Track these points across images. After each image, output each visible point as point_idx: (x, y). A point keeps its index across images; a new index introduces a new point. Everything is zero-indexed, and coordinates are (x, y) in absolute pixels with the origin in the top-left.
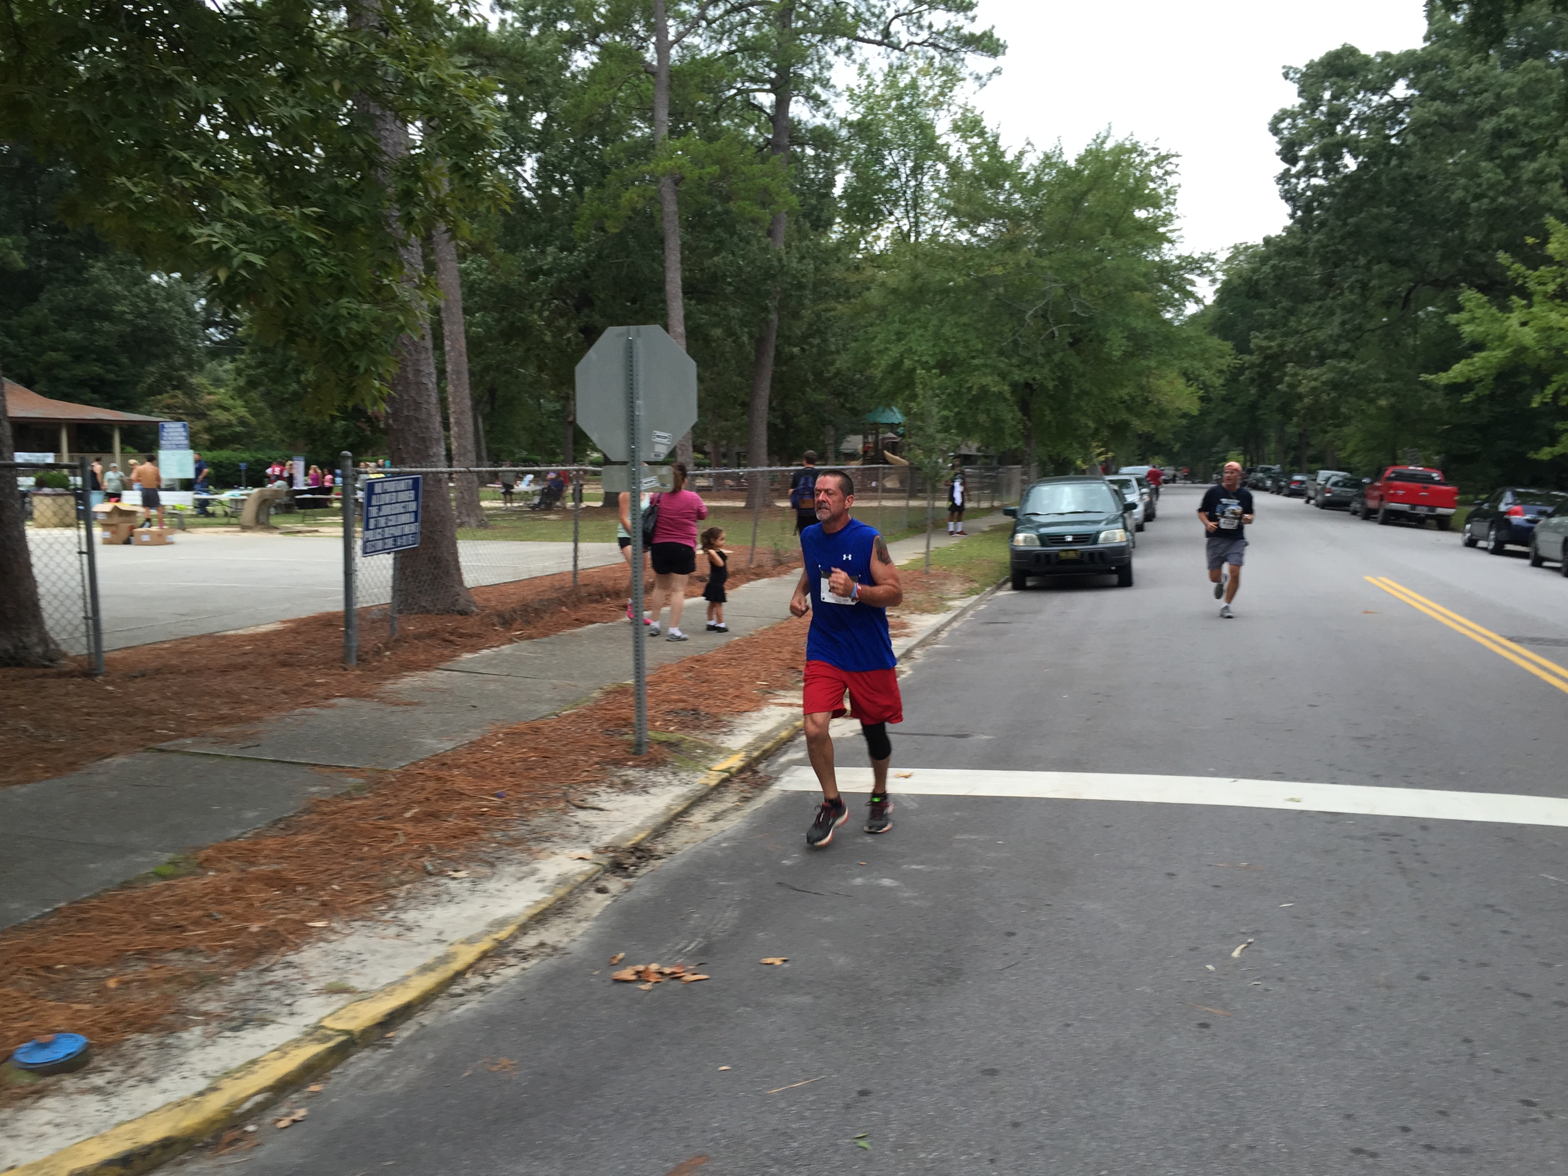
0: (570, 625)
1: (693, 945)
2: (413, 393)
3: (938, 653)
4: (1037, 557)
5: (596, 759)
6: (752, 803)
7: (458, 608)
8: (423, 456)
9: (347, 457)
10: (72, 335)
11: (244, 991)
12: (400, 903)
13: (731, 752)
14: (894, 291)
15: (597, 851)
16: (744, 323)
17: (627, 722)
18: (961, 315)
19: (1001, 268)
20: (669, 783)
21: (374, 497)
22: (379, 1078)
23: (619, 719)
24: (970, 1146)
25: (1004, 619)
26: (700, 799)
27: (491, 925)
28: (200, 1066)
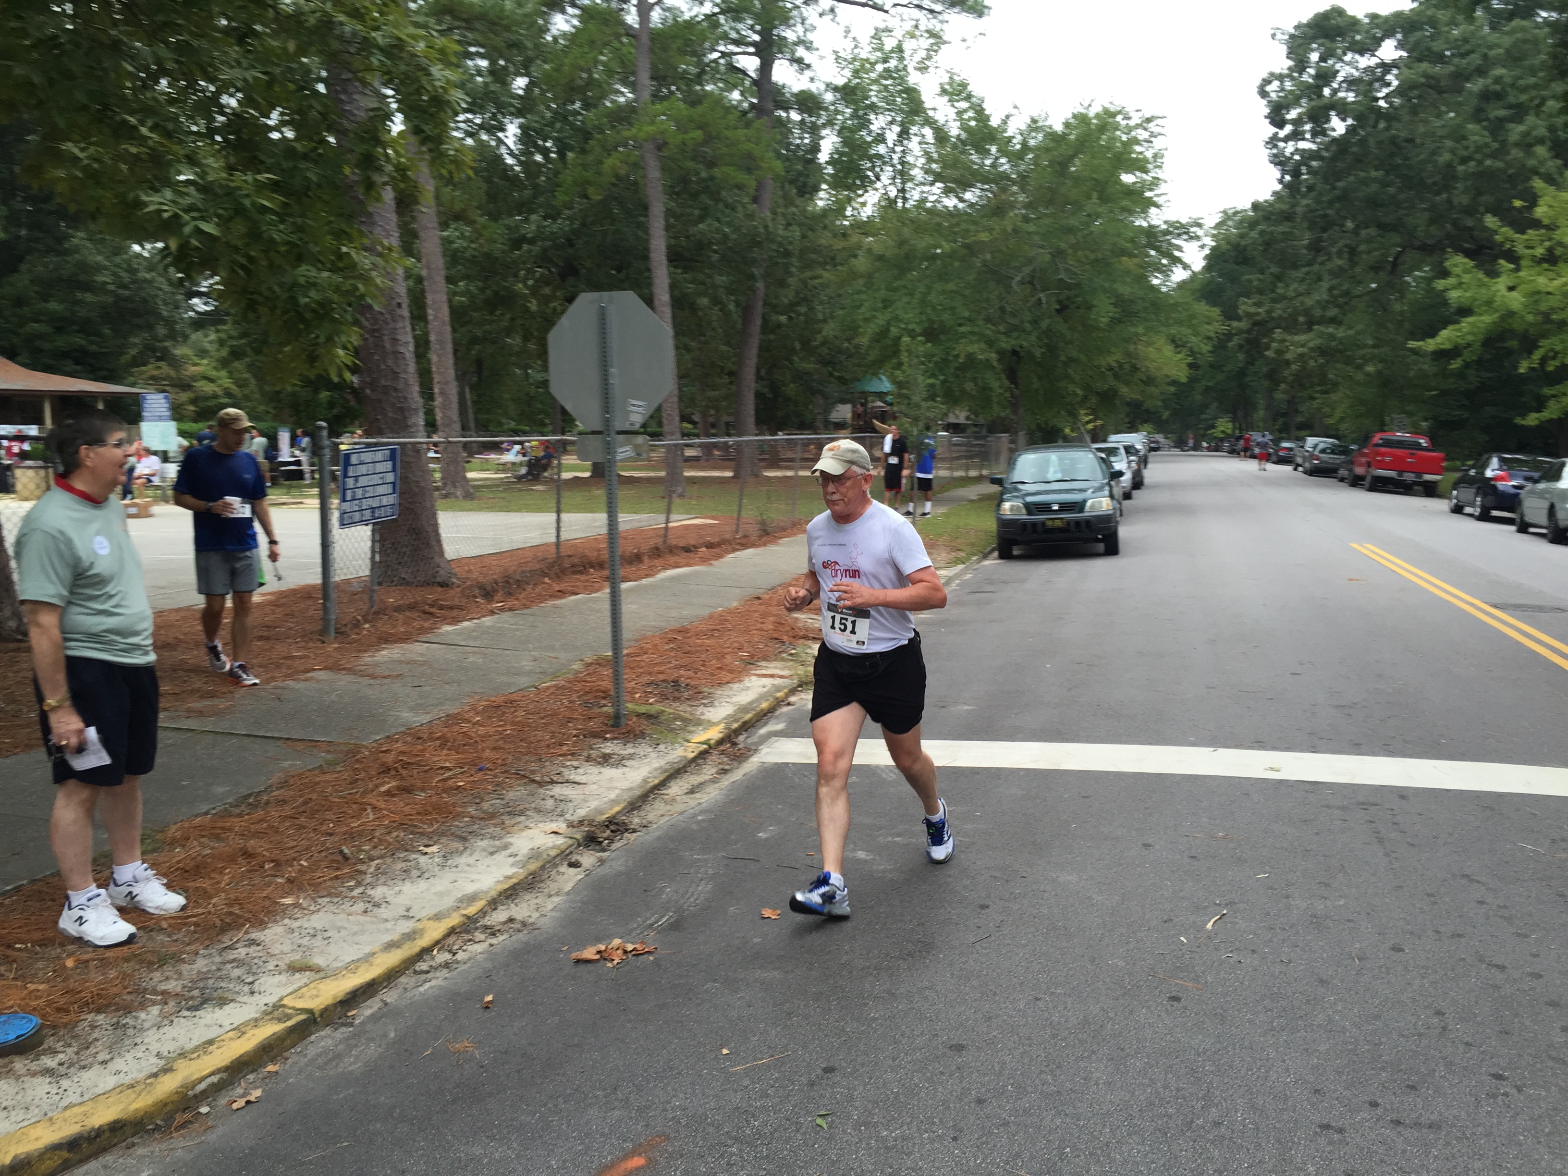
0: (552, 597)
1: (664, 920)
2: (390, 362)
4: (1023, 526)
5: (575, 732)
6: (728, 776)
7: (438, 580)
8: (401, 427)
9: (321, 428)
10: (53, 306)
11: (205, 970)
12: (368, 879)
13: (710, 724)
14: (881, 258)
15: (571, 825)
16: (731, 291)
17: (605, 694)
18: (948, 282)
19: (987, 234)
20: (647, 756)
21: (351, 468)
22: (338, 1057)
23: (598, 691)
24: (934, 1123)
25: (989, 588)
26: (676, 772)
27: (461, 900)
28: (153, 1047)
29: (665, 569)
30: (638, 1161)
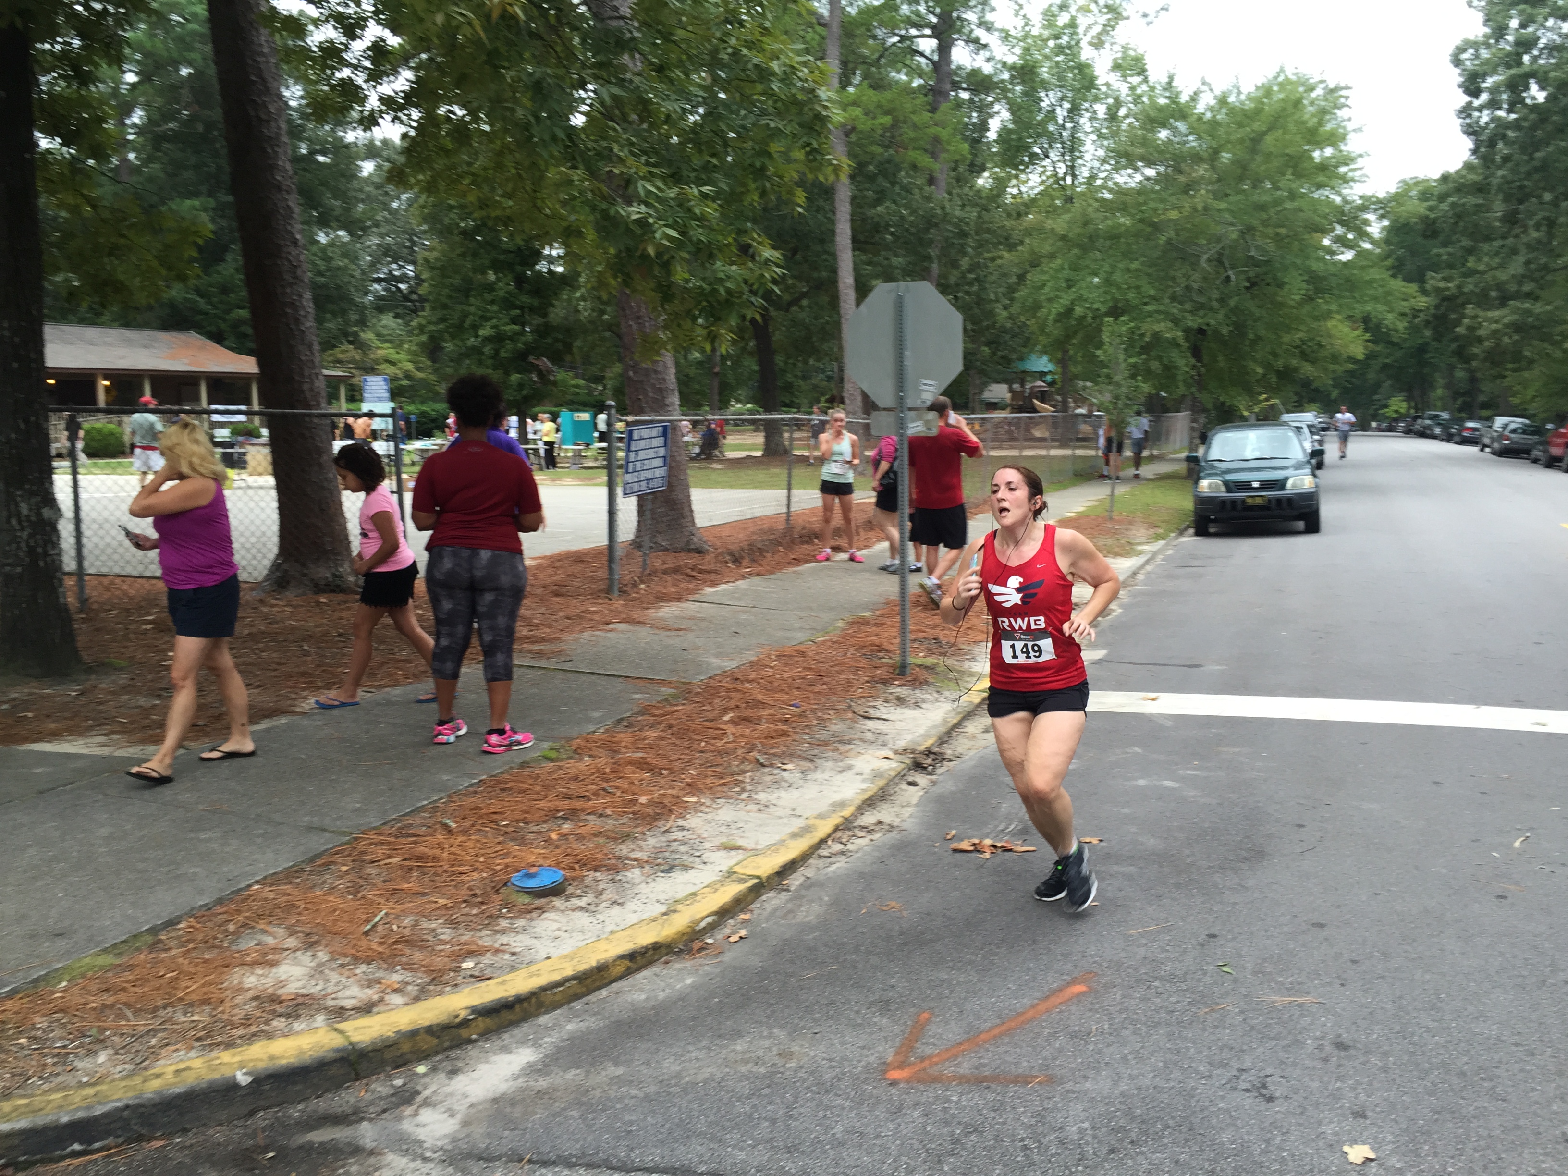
0: (790, 564)
3: (1142, 593)
4: (1221, 503)
5: (866, 679)
7: (693, 546)
8: (660, 406)
9: (610, 407)
11: (657, 846)
12: (748, 787)
13: (980, 676)
14: (1063, 238)
15: (896, 752)
16: (906, 273)
19: (1175, 212)
20: (937, 700)
21: (632, 443)
22: (791, 911)
23: (871, 645)
25: (1196, 563)
26: (968, 715)
27: (834, 805)
28: (651, 896)
30: (1081, 988)
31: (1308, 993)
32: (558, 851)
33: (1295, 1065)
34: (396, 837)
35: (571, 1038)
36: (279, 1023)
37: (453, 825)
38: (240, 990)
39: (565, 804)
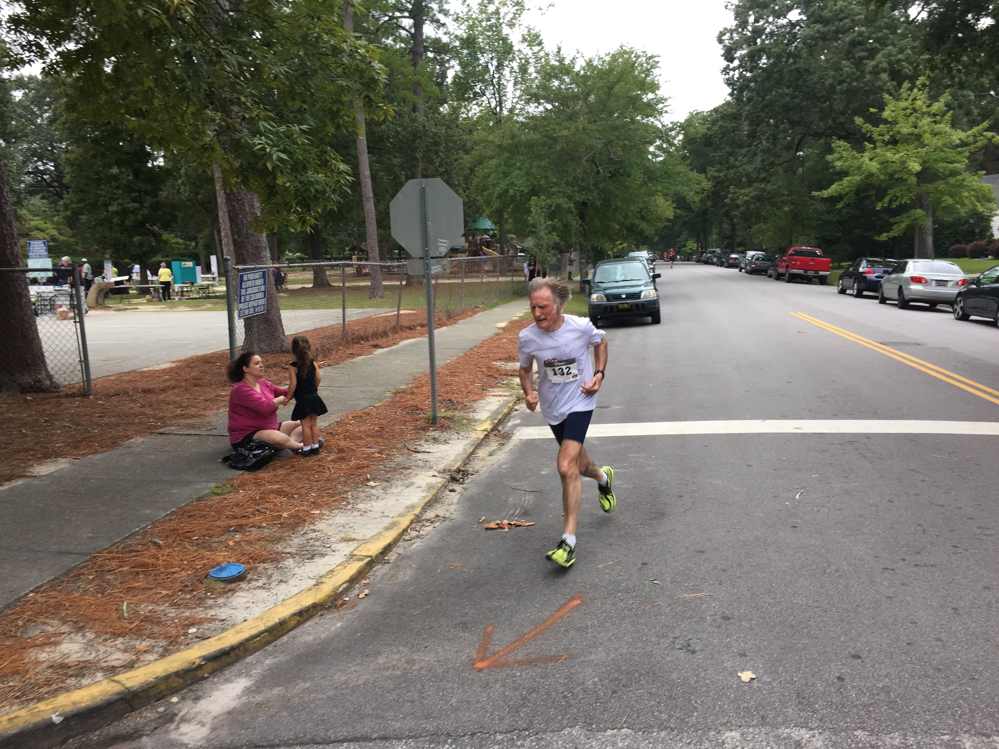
0: (348, 357)
1: (518, 512)
4: (605, 308)
5: (412, 428)
6: (506, 446)
11: (301, 543)
12: (351, 501)
13: (482, 421)
15: (439, 472)
18: (541, 161)
20: (458, 438)
21: (243, 283)
22: (393, 575)
26: (479, 445)
27: (407, 507)
28: (304, 575)
29: (402, 339)
30: (577, 602)
31: (702, 591)
32: (235, 553)
33: (703, 631)
34: (122, 553)
35: (271, 669)
36: (71, 681)
37: (161, 542)
38: (37, 663)
39: (233, 522)
